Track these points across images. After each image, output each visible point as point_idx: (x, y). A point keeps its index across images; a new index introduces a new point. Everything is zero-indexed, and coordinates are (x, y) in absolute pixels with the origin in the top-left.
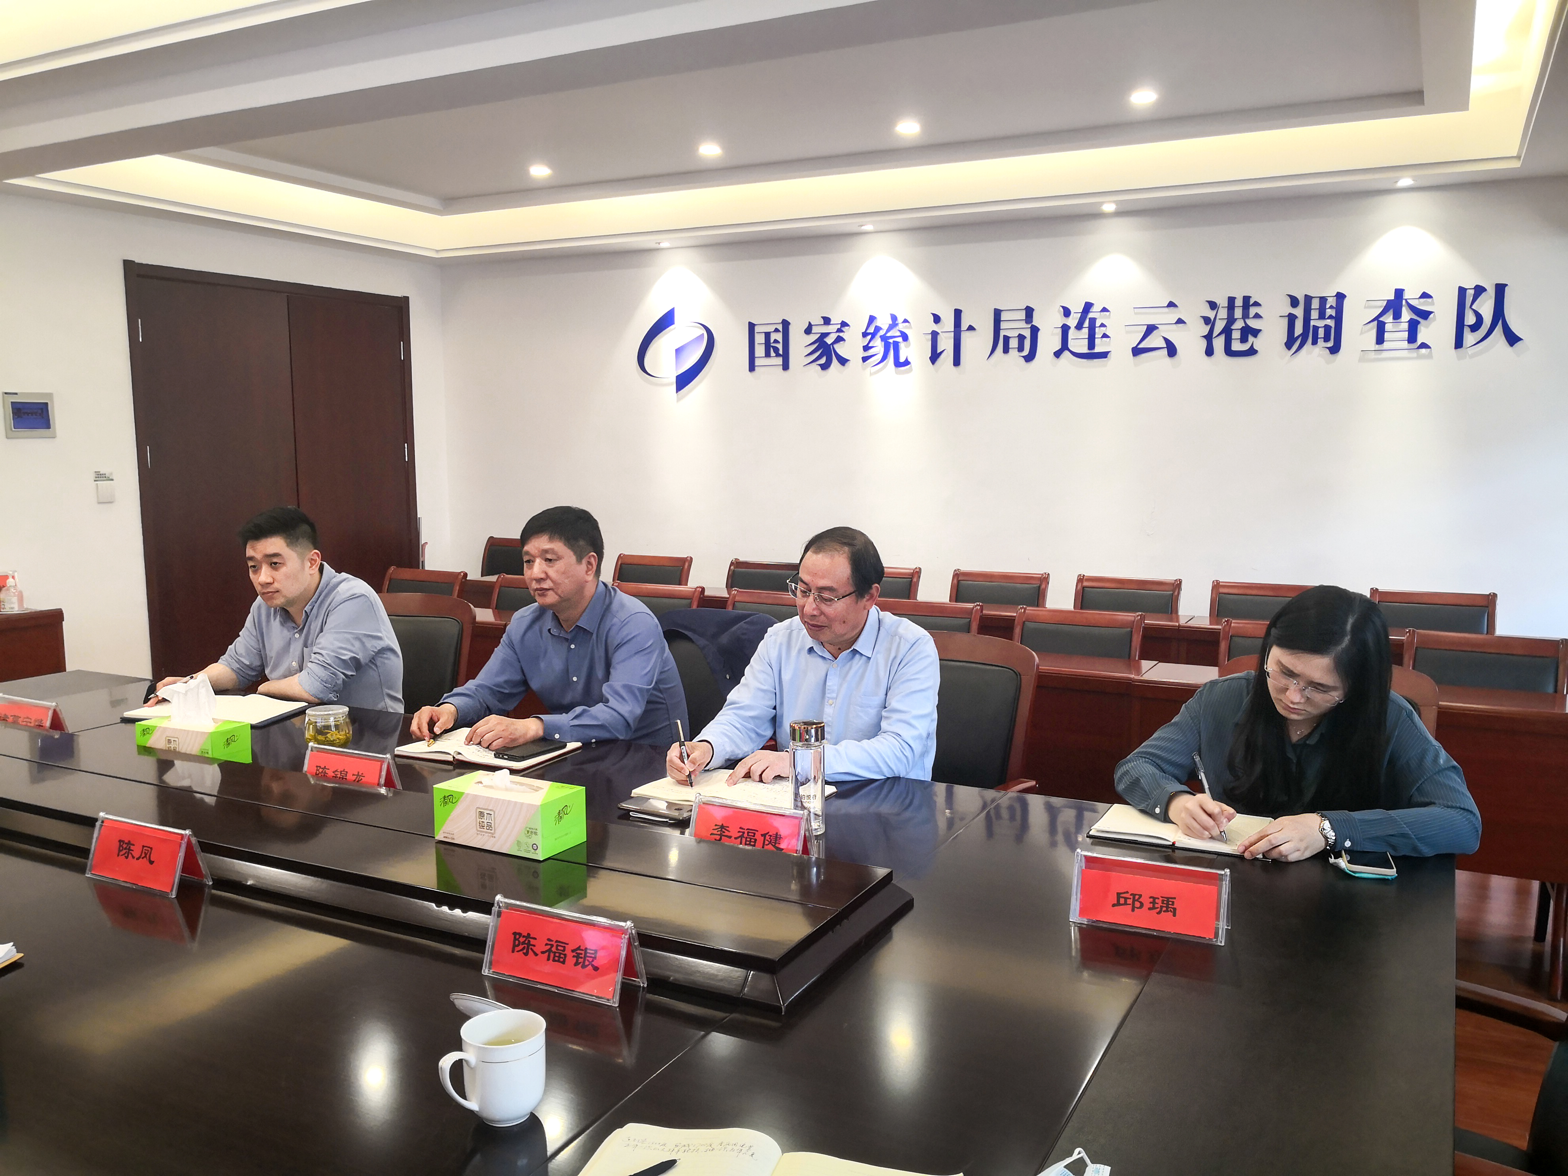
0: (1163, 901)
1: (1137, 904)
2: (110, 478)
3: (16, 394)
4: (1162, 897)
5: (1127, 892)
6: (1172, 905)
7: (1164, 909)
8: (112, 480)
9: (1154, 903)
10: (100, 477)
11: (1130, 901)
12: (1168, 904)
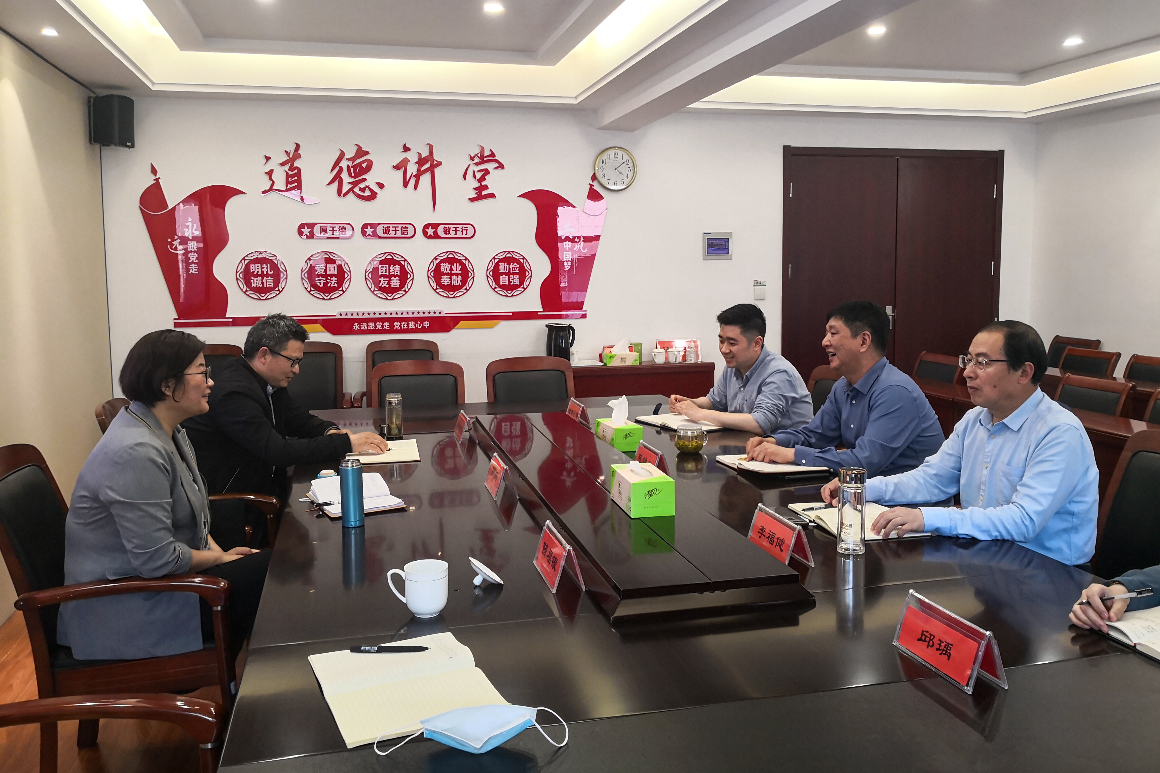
0: (945, 645)
1: (931, 644)
2: (764, 284)
3: (710, 233)
4: (945, 642)
5: (927, 632)
6: (950, 650)
7: (944, 652)
8: (765, 285)
9: (940, 645)
10: (757, 283)
11: (927, 639)
12: (947, 649)
